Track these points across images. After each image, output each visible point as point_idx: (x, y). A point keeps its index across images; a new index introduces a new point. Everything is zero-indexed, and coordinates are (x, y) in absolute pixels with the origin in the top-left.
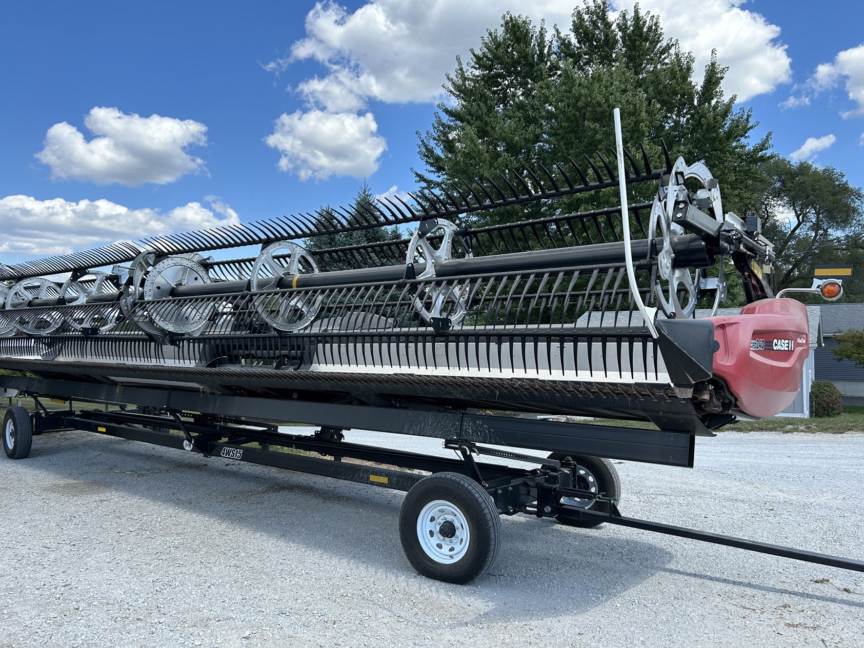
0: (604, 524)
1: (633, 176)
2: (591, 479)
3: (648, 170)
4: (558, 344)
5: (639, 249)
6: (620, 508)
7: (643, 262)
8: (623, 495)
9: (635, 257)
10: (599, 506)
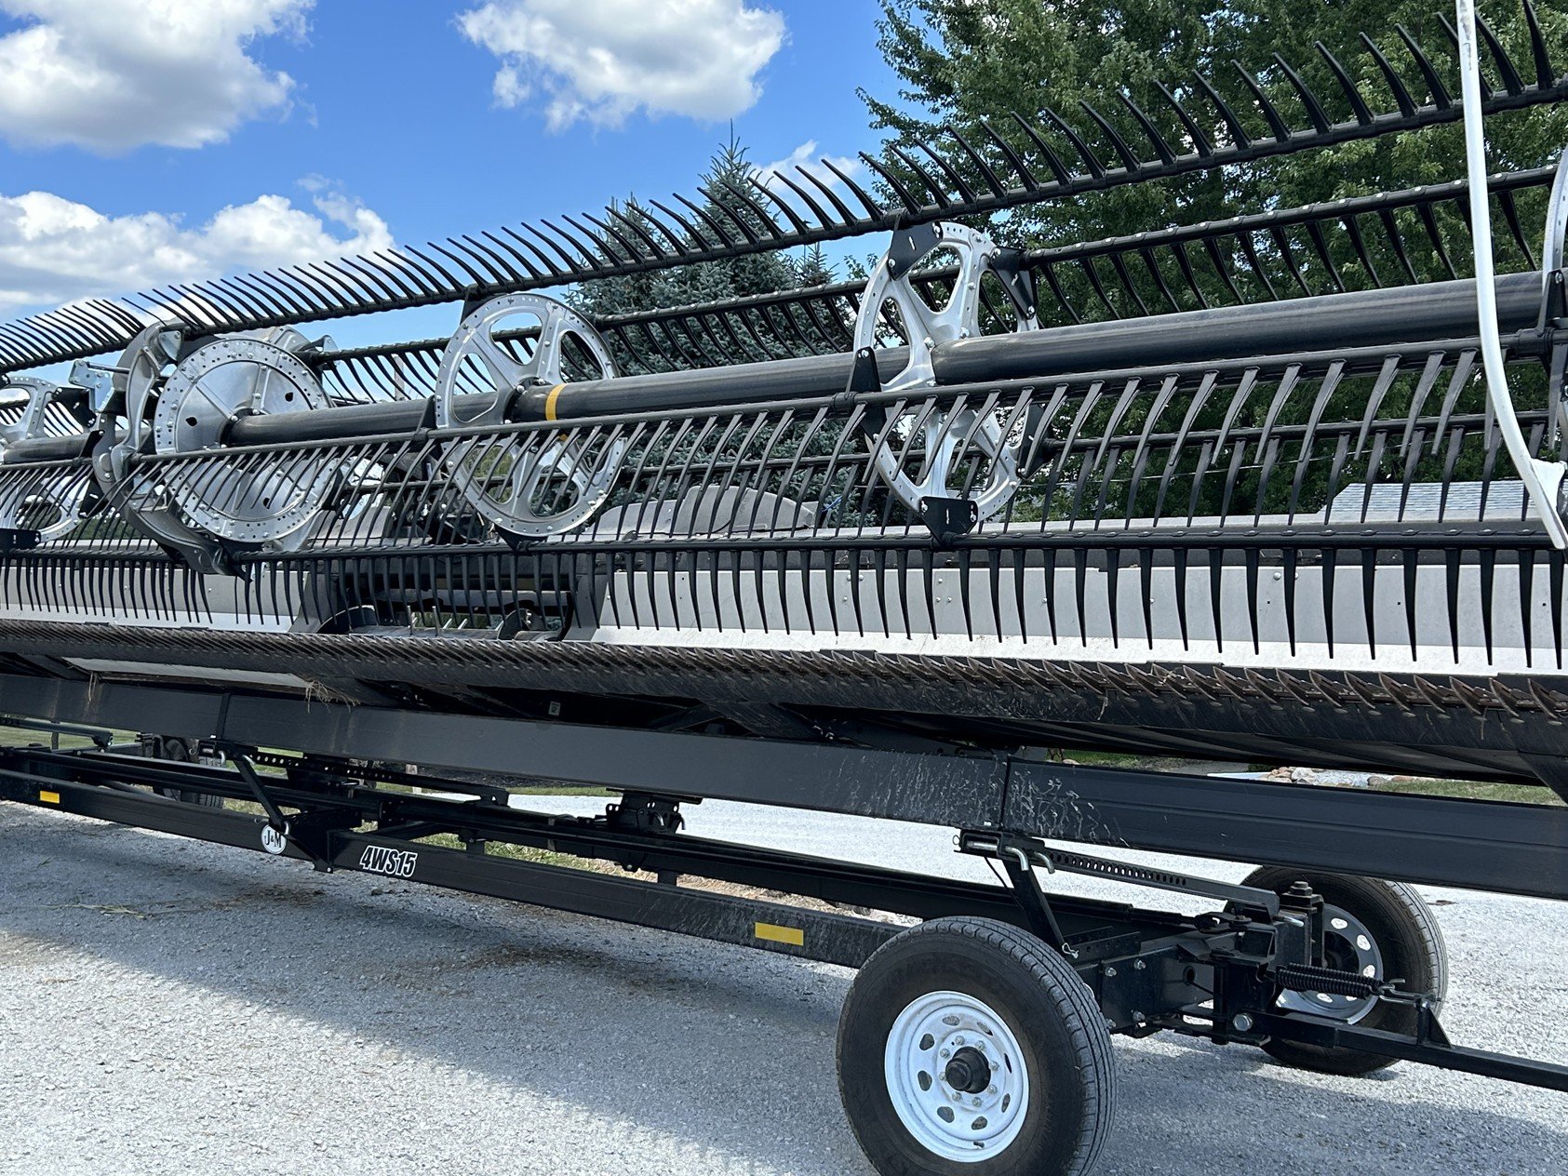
0: (1402, 1065)
1: (1499, 93)
2: (1363, 943)
3: (1545, 74)
4: (1279, 571)
5: (1516, 299)
6: (1445, 1019)
7: (1525, 334)
8: (1452, 991)
9: (1505, 324)
10: (1387, 1015)
